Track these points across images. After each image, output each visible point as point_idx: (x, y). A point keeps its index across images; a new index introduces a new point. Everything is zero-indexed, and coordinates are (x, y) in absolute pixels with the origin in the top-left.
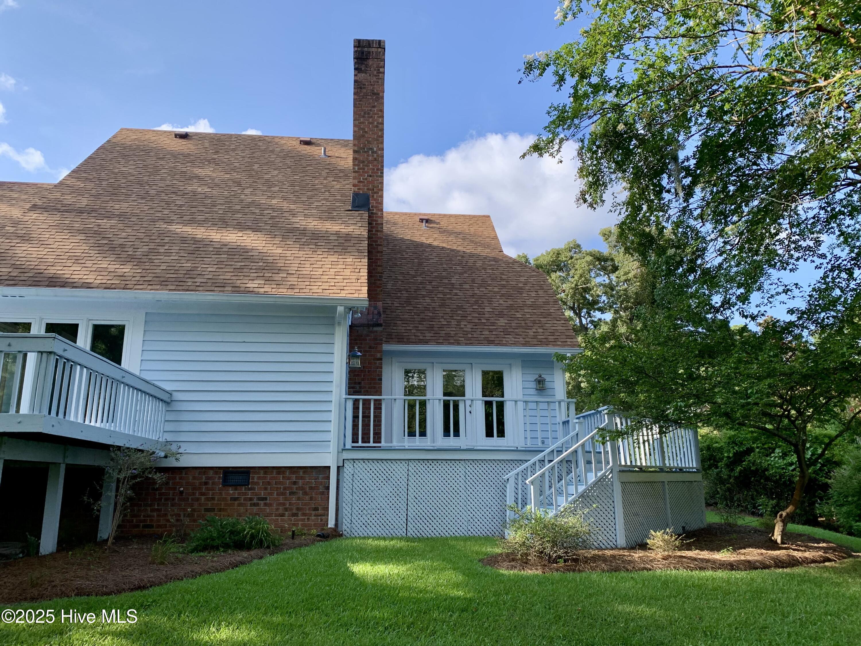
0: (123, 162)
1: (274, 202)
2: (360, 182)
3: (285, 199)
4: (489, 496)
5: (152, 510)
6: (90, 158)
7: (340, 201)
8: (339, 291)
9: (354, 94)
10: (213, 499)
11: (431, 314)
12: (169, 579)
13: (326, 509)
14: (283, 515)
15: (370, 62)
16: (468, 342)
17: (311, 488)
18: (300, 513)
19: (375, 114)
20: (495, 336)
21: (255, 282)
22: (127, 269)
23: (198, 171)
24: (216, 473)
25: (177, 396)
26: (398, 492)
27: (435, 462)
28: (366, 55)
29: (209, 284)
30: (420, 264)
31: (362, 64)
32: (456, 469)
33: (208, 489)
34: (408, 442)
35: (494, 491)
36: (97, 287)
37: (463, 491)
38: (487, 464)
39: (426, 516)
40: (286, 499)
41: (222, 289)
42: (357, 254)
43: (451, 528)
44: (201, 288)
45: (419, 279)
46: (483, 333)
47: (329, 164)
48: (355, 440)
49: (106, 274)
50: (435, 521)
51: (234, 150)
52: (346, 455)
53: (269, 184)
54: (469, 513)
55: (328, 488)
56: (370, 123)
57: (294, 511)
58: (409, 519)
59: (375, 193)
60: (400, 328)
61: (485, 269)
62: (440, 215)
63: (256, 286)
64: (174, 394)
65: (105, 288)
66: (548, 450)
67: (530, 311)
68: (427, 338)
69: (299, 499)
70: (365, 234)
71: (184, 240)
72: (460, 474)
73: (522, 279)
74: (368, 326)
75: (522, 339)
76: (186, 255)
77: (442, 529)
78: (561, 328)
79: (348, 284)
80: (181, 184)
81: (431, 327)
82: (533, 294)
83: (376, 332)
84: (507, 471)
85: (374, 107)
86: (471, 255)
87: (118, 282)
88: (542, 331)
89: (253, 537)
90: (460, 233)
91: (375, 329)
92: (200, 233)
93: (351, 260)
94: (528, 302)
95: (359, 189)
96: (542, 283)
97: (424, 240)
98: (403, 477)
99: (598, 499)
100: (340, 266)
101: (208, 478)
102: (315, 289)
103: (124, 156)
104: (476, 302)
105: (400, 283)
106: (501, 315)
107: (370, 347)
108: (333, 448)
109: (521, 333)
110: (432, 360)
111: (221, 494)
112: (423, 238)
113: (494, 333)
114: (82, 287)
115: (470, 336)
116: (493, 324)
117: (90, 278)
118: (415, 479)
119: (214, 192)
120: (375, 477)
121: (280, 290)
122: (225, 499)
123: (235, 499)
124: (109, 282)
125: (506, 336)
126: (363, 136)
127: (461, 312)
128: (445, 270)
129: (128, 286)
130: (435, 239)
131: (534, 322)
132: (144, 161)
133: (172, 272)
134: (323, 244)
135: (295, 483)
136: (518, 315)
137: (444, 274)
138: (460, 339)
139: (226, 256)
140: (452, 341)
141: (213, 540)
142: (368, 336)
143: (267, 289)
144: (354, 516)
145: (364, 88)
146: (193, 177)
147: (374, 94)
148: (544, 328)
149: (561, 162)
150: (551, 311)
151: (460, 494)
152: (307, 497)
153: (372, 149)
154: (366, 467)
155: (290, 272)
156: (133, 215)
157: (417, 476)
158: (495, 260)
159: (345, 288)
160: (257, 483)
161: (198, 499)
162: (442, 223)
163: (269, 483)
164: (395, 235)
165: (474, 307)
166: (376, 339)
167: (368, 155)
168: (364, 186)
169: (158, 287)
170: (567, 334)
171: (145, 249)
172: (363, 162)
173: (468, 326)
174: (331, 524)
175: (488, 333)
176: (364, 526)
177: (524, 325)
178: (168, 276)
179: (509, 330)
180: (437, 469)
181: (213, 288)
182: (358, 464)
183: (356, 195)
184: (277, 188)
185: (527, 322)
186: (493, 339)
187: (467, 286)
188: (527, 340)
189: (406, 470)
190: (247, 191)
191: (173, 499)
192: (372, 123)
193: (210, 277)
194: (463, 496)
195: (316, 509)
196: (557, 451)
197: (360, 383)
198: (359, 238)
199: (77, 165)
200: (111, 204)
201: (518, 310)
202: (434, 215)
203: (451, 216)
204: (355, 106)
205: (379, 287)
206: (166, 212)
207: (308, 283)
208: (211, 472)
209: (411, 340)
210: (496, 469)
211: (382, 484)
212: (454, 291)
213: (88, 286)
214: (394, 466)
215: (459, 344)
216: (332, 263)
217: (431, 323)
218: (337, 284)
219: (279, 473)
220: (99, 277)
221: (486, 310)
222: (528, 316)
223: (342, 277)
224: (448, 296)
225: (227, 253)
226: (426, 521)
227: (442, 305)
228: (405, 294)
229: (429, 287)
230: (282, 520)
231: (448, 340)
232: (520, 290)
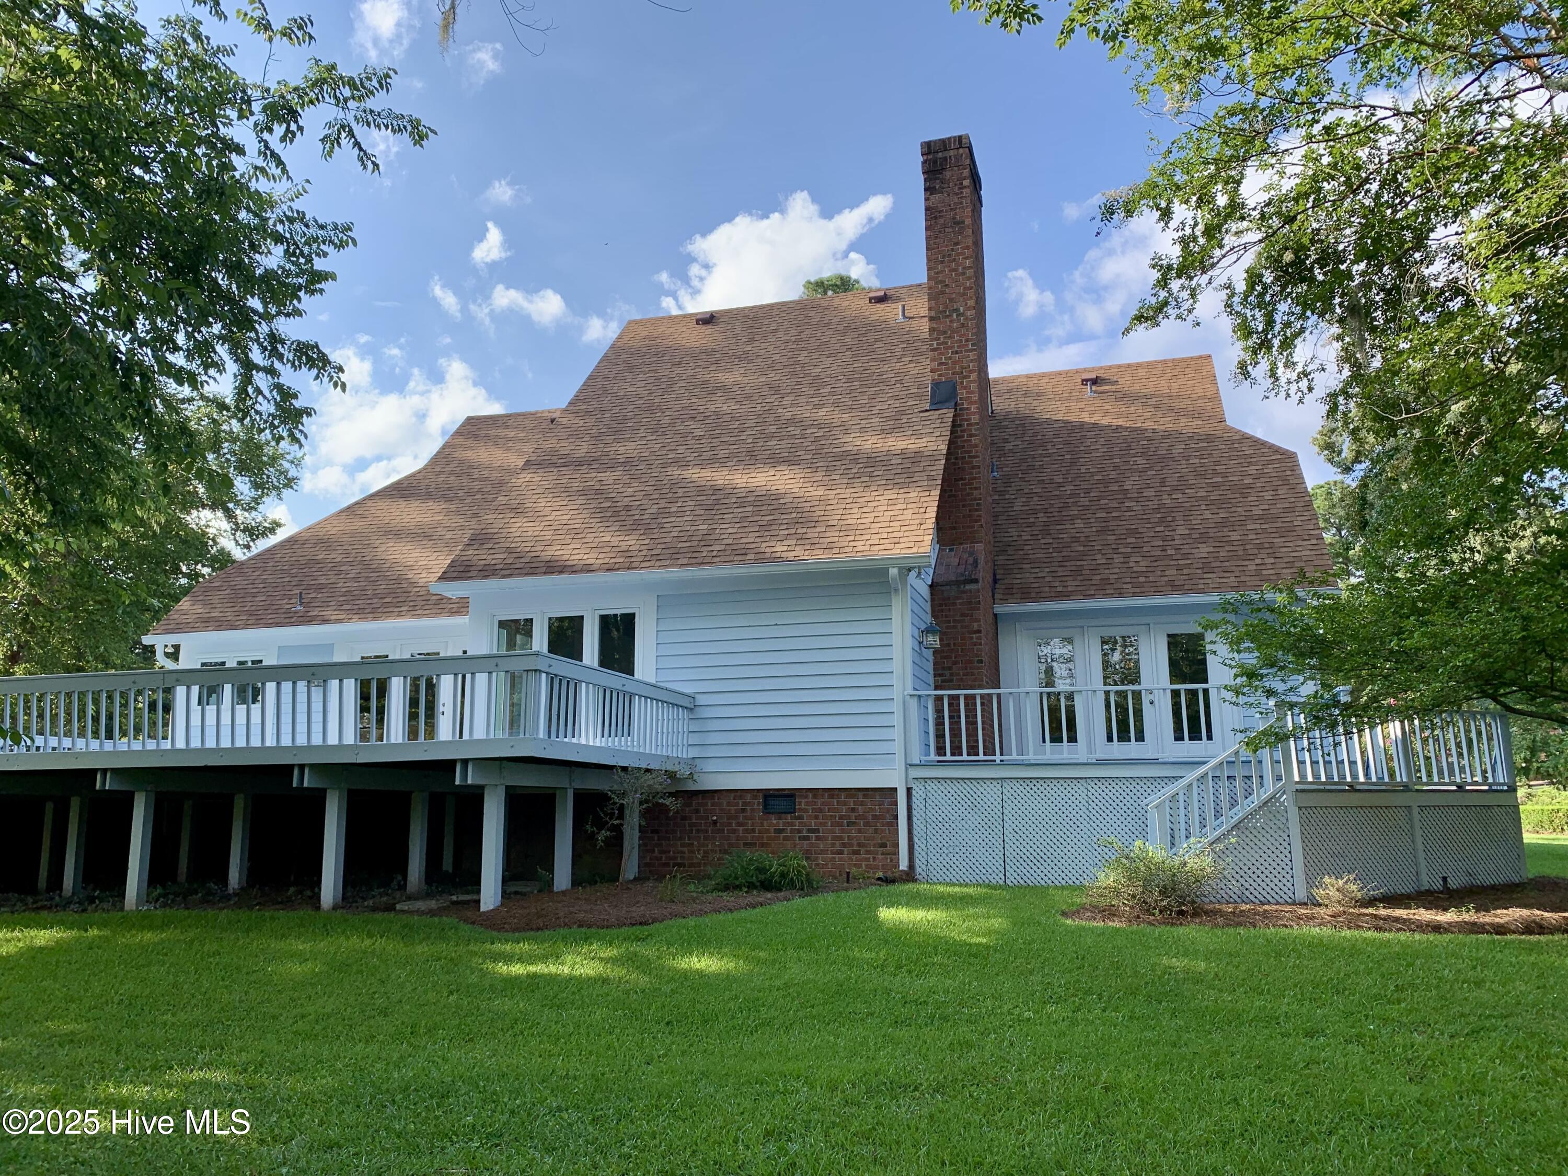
0: (629, 377)
1: (822, 412)
2: (940, 364)
3: (836, 404)
4: (1126, 829)
5: (683, 845)
6: (590, 378)
7: (916, 396)
8: (892, 546)
9: (927, 229)
10: (753, 831)
11: (1081, 548)
12: (673, 915)
13: (896, 845)
14: (841, 853)
15: (948, 174)
16: (1138, 590)
17: (875, 817)
18: (863, 850)
19: (959, 254)
20: (1186, 577)
21: (785, 543)
22: (632, 542)
23: (724, 377)
24: (755, 797)
25: (701, 700)
26: (990, 823)
27: (1041, 782)
28: (941, 164)
29: (728, 553)
30: (1073, 462)
31: (936, 179)
32: (1073, 792)
33: (745, 818)
34: (1050, 752)
35: (1133, 822)
36: (599, 570)
37: (1085, 823)
38: (1120, 784)
39: (1031, 858)
40: (843, 831)
41: (743, 558)
42: (926, 483)
43: (1070, 875)
44: (718, 559)
45: (1069, 488)
46: (1167, 573)
47: (908, 332)
48: (940, 750)
49: (608, 549)
50: (1045, 864)
51: (775, 331)
52: (914, 773)
53: (817, 383)
54: (1096, 854)
55: (896, 817)
56: (952, 270)
57: (855, 848)
58: (1007, 860)
59: (965, 377)
60: (1028, 575)
61: (1187, 458)
62: (1120, 366)
63: (785, 548)
64: (697, 696)
65: (609, 570)
66: (1214, 762)
67: (1258, 527)
68: (1070, 589)
69: (860, 831)
70: (944, 448)
71: (701, 490)
72: (1080, 799)
73: (1252, 470)
74: (957, 583)
75: (1233, 579)
76: (702, 512)
77: (1056, 875)
78: (1308, 553)
79: (906, 534)
80: (702, 402)
81: (1078, 571)
82: (1268, 496)
83: (970, 591)
84: (1145, 794)
85: (957, 244)
86: (1167, 435)
87: (621, 560)
88: (1272, 561)
89: (783, 875)
90: (1152, 396)
91: (968, 587)
92: (721, 477)
93: (915, 494)
94: (1257, 512)
95: (940, 375)
96: (1289, 473)
97: (1087, 418)
98: (995, 803)
99: (1263, 832)
100: (898, 507)
101: (745, 804)
102: (860, 546)
103: (631, 368)
104: (1162, 520)
105: (1036, 499)
106: (1204, 538)
107: (963, 615)
108: (899, 763)
109: (1234, 568)
110: (1080, 622)
111: (762, 824)
112: (1085, 415)
113: (1185, 572)
114: (581, 571)
115: (1142, 579)
116: (1186, 556)
117: (591, 558)
118: (1013, 805)
119: (744, 409)
120: (956, 802)
121: (815, 552)
122: (768, 831)
123: (780, 831)
124: (613, 561)
125: (1206, 576)
126: (943, 293)
127: (1133, 540)
128: (1116, 468)
129: (633, 565)
130: (1106, 413)
131: (1260, 547)
132: (655, 371)
133: (685, 539)
134: (880, 473)
135: (853, 810)
136: (1234, 536)
137: (1113, 474)
138: (1125, 586)
139: (750, 509)
140: (1112, 591)
141: (736, 878)
142: (958, 598)
143: (798, 552)
144: (931, 855)
145: (941, 217)
146: (717, 388)
147: (957, 223)
148: (1278, 555)
149: (1198, 324)
150: (1296, 523)
151: (1082, 826)
152: (871, 830)
153: (957, 310)
154: (942, 788)
155: (831, 523)
156: (641, 459)
157: (1016, 802)
158: (1209, 438)
159: (902, 540)
160: (806, 811)
161: (734, 831)
162: (1121, 381)
163: (821, 810)
164: (1036, 415)
165: (1157, 529)
166: (970, 603)
167: (951, 322)
168: (947, 369)
169: (668, 562)
170: (1316, 563)
171: (654, 509)
172: (945, 332)
173: (1142, 564)
174: (904, 865)
175: (1175, 572)
176: (944, 870)
177: (1241, 553)
178: (680, 545)
179: (1214, 565)
180: (1046, 792)
181: (731, 558)
182: (931, 786)
183: (936, 385)
184: (828, 389)
185: (1248, 547)
186: (1182, 583)
187: (1150, 493)
188: (1243, 579)
189: (999, 793)
190: (787, 401)
191: (707, 831)
192: (955, 270)
193: (730, 541)
194: (1085, 830)
195: (884, 845)
196: (1228, 762)
197: (950, 668)
198: (933, 458)
199: (574, 393)
200: (616, 446)
201: (1236, 528)
202: (1110, 367)
203: (1138, 366)
204: (928, 248)
205: (976, 521)
206: (681, 449)
207: (852, 538)
208: (749, 795)
209: (1043, 595)
210: (1135, 791)
211: (966, 812)
212: (1127, 504)
213: (587, 569)
214: (982, 788)
215: (1121, 595)
216: (892, 502)
217: (1079, 563)
218: (891, 535)
219: (831, 796)
220: (601, 556)
221: (1178, 532)
222: (1251, 537)
223: (898, 523)
224: (1114, 514)
225: (753, 503)
226: (1031, 864)
227: (1102, 531)
228: (1042, 517)
229: (1085, 501)
230: (840, 859)
231: (1105, 588)
232: (1243, 491)
